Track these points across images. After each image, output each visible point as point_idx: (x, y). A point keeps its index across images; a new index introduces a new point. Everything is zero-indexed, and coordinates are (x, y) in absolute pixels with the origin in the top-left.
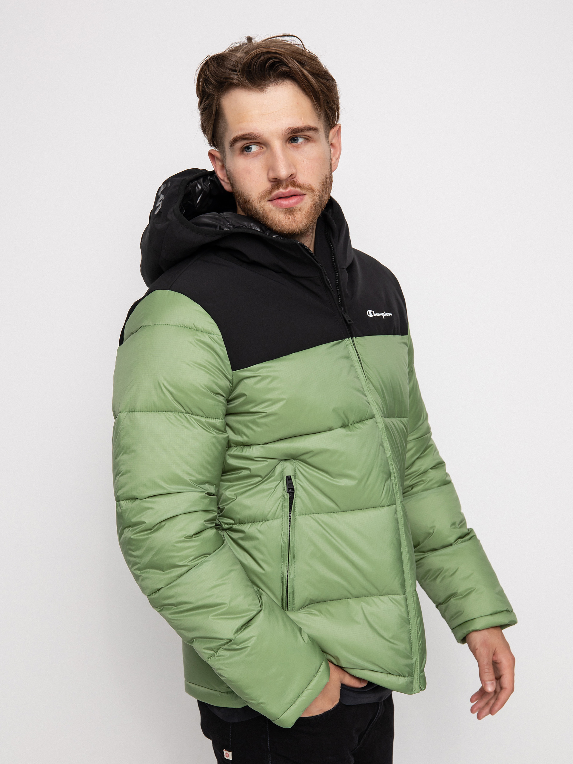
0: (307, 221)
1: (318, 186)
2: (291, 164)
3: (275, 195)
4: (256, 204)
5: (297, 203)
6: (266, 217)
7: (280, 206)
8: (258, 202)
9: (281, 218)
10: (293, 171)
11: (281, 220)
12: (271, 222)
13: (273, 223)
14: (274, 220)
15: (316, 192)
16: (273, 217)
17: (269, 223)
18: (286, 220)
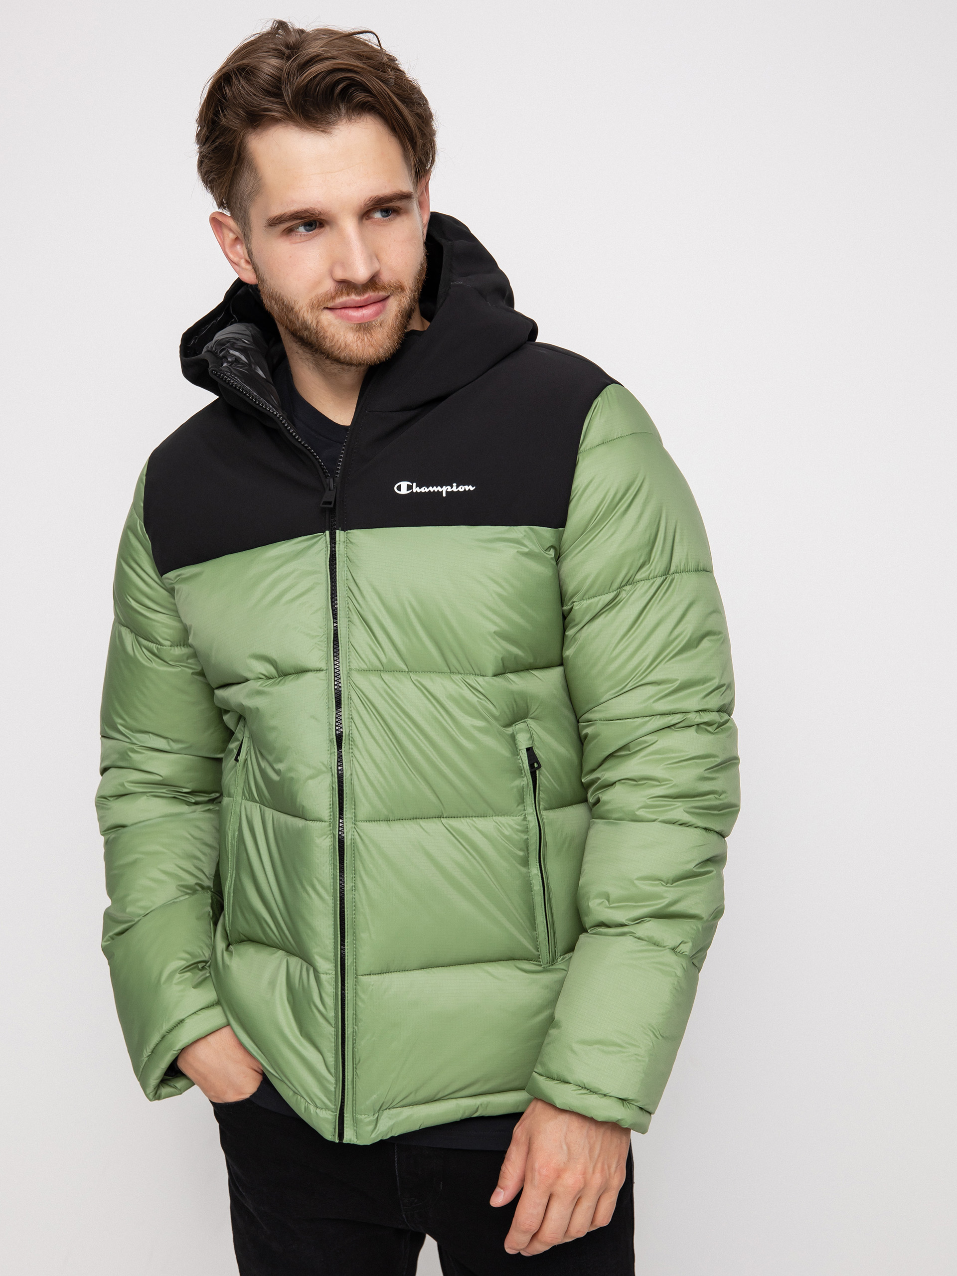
0: (389, 343)
1: (411, 282)
2: (374, 255)
3: (340, 303)
4: (306, 314)
5: (377, 314)
6: (322, 334)
7: (349, 319)
8: (308, 311)
9: (349, 339)
10: (377, 266)
11: (349, 342)
12: (331, 344)
13: (334, 345)
14: (335, 339)
15: (407, 292)
16: (334, 336)
17: (328, 344)
18: (359, 342)
